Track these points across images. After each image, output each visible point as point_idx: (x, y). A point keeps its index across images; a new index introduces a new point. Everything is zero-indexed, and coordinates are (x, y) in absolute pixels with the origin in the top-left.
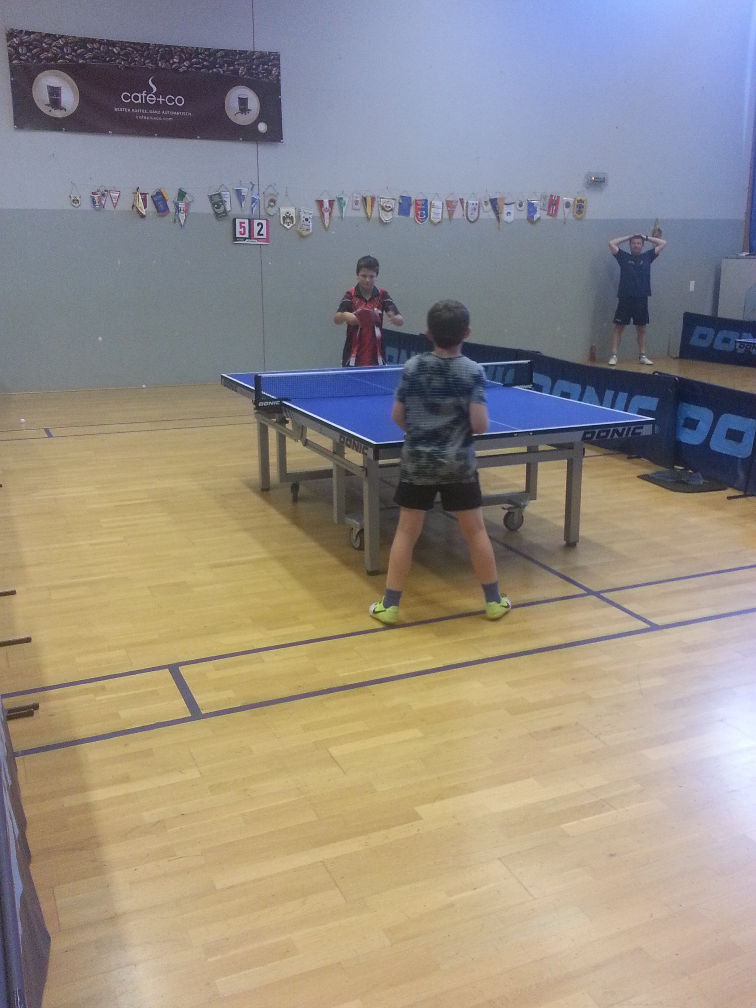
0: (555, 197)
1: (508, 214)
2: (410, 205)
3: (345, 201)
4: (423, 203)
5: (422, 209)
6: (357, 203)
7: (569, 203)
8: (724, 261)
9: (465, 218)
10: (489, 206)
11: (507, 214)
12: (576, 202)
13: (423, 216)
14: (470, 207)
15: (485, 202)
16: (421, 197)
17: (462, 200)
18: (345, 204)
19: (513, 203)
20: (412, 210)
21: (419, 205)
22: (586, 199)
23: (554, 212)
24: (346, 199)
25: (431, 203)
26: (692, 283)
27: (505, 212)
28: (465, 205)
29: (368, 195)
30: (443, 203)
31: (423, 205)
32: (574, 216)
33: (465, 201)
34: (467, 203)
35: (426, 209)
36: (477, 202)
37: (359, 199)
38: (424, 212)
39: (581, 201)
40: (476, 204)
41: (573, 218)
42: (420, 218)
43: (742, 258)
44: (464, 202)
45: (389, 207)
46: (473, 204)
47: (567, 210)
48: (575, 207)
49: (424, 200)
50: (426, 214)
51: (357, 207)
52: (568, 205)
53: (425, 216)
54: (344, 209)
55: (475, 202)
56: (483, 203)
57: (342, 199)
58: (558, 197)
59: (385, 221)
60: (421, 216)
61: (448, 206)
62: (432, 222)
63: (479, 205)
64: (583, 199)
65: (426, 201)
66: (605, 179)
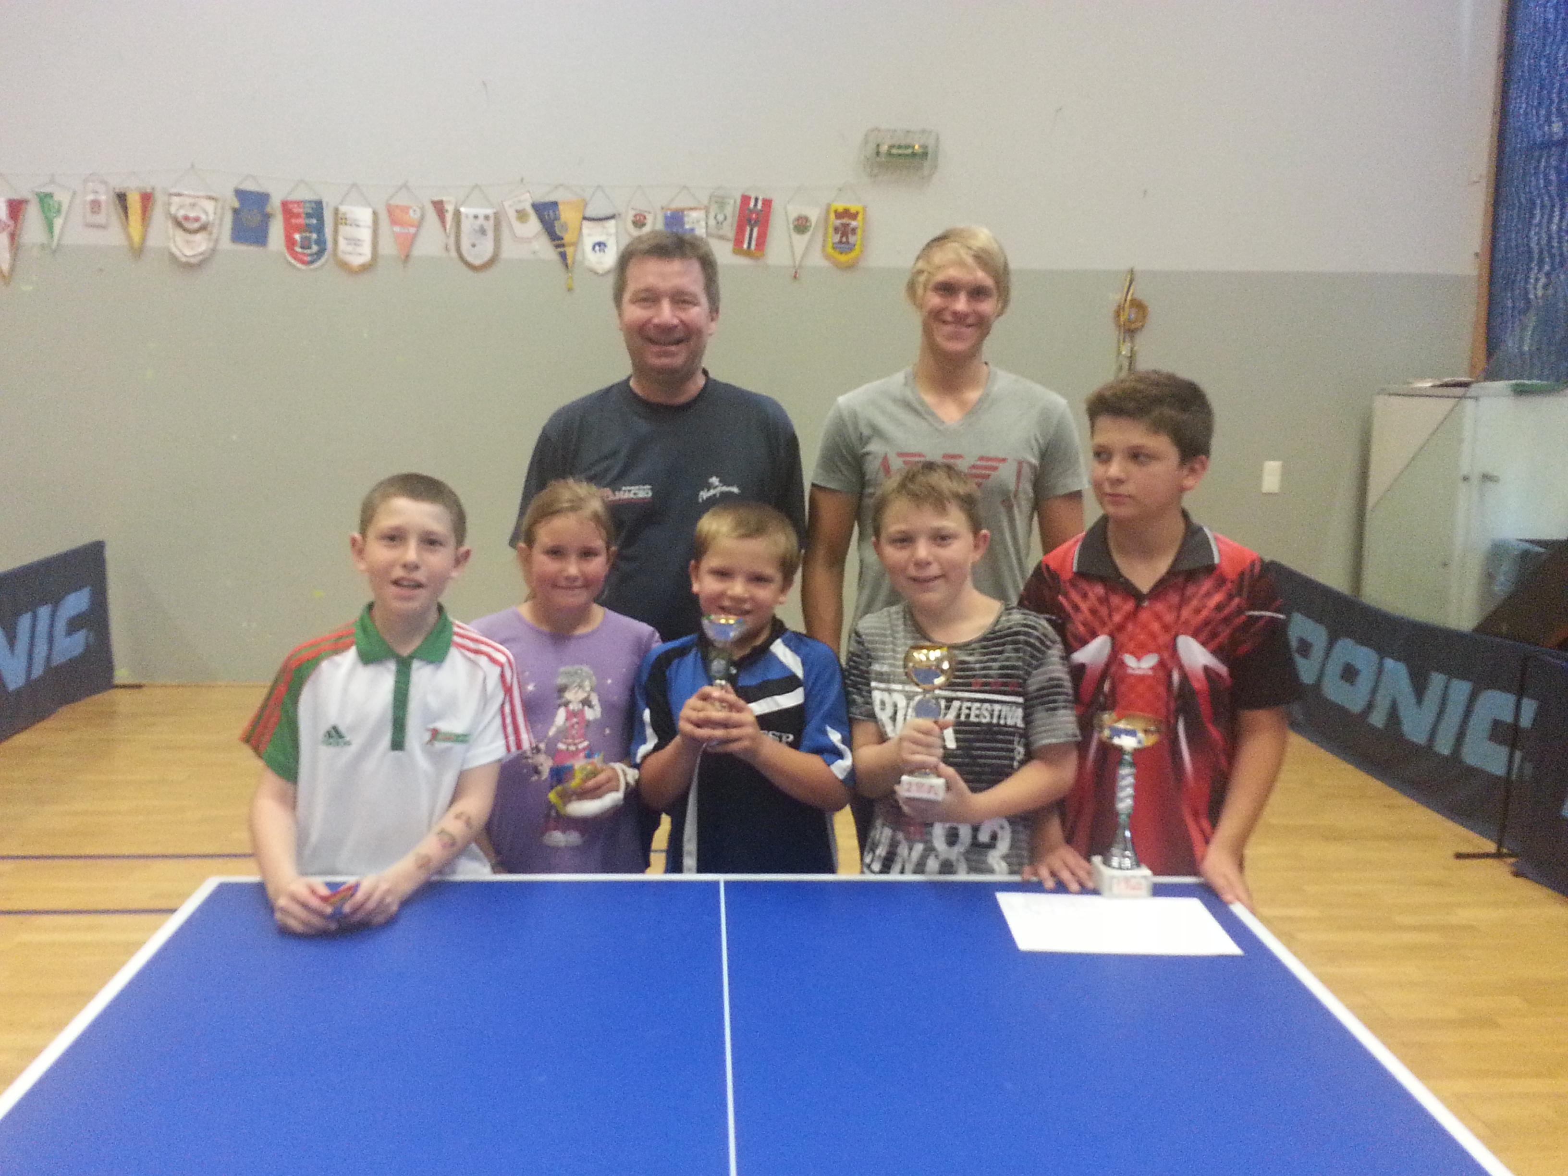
0: (756, 200)
1: (597, 248)
2: (267, 217)
3: (60, 204)
4: (310, 211)
5: (308, 228)
6: (95, 206)
7: (807, 219)
8: (1380, 402)
9: (454, 254)
10: (534, 225)
11: (594, 248)
12: (832, 216)
13: (309, 248)
14: (467, 226)
15: (517, 211)
16: (303, 194)
17: (439, 207)
18: (59, 211)
19: (612, 217)
20: (276, 231)
21: (298, 216)
22: (865, 208)
23: (753, 243)
24: (62, 197)
25: (336, 211)
26: (1272, 467)
27: (588, 242)
28: (449, 217)
29: (133, 188)
30: (375, 213)
31: (309, 216)
32: (827, 257)
33: (450, 208)
34: (457, 214)
35: (319, 229)
36: (490, 211)
37: (103, 198)
38: (314, 236)
39: (846, 214)
40: (487, 218)
41: (824, 263)
42: (300, 254)
44: (447, 211)
45: (197, 219)
46: (476, 217)
47: (800, 241)
48: (831, 230)
49: (310, 202)
50: (321, 242)
51: (100, 219)
52: (801, 225)
53: (315, 248)
54: (58, 222)
55: (482, 212)
56: (512, 214)
57: (50, 195)
58: (767, 203)
59: (184, 259)
60: (302, 247)
61: (394, 222)
62: (344, 266)
63: (498, 221)
64: (854, 208)
65: (319, 205)
66: (930, 150)
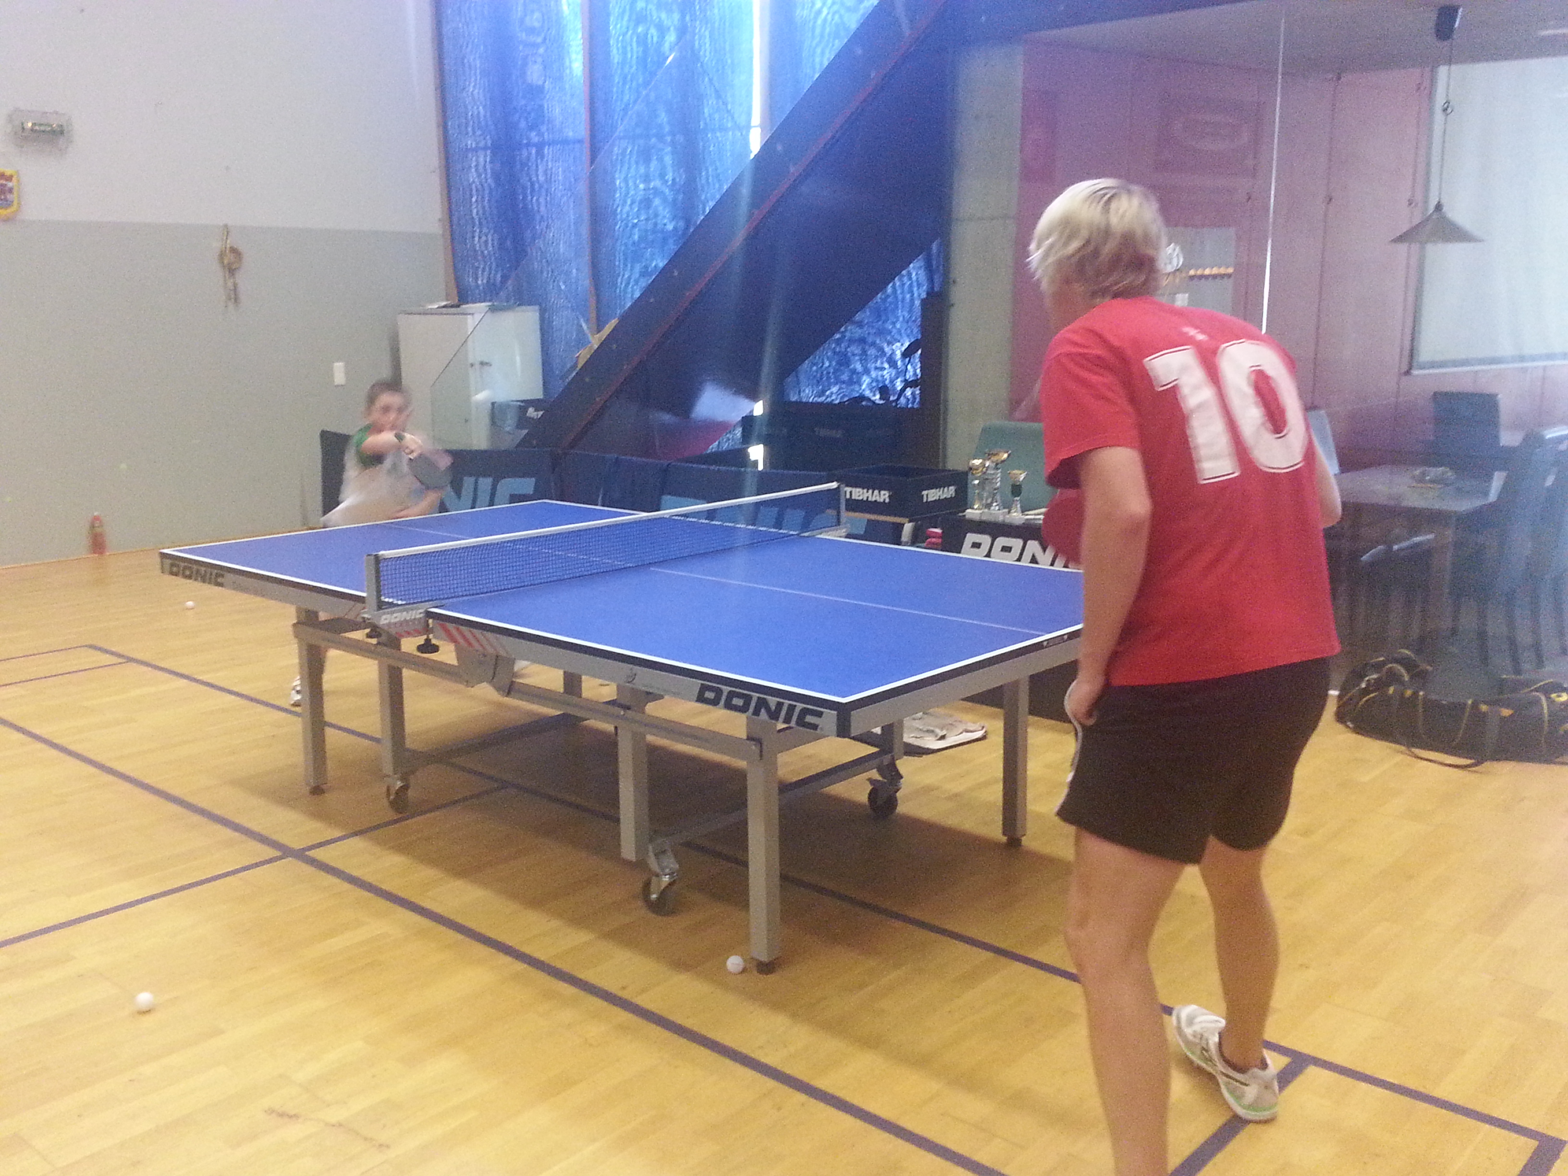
8: (402, 320)
22: (17, 172)
26: (339, 368)
39: (2, 176)
43: (431, 313)
64: (8, 172)
66: (65, 128)
